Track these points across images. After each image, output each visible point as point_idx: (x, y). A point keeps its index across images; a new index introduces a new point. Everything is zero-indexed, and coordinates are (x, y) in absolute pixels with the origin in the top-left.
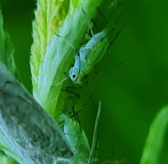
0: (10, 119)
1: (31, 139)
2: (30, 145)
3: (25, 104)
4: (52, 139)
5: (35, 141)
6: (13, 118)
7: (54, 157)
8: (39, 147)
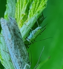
0: (16, 46)
1: (21, 55)
2: (20, 57)
3: (22, 42)
4: (27, 56)
5: (22, 56)
6: (17, 46)
7: (26, 63)
8: (22, 59)
